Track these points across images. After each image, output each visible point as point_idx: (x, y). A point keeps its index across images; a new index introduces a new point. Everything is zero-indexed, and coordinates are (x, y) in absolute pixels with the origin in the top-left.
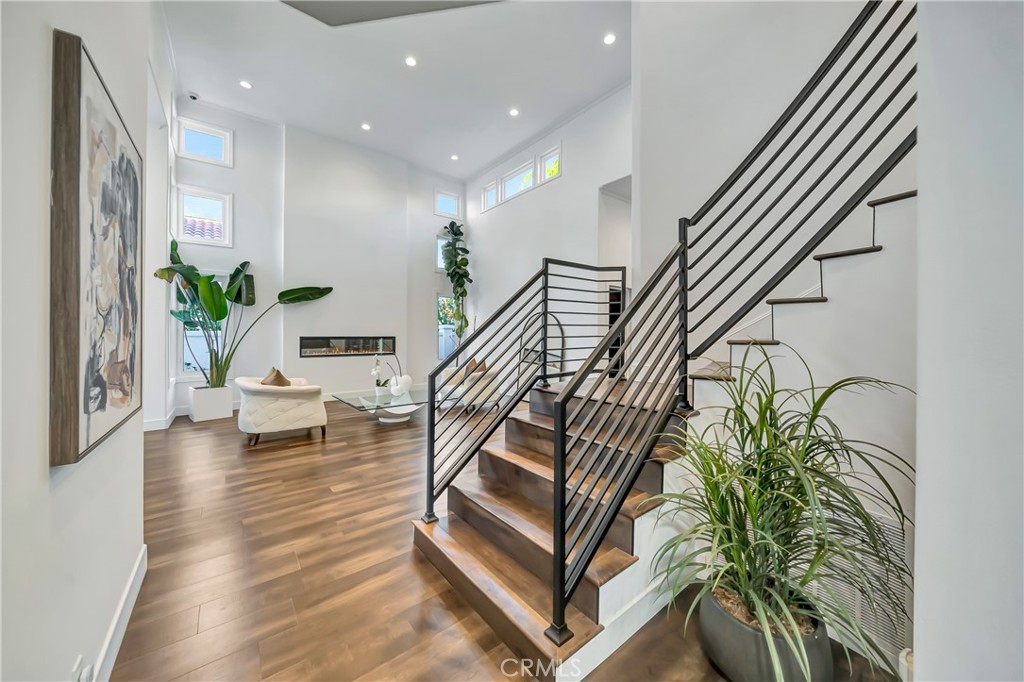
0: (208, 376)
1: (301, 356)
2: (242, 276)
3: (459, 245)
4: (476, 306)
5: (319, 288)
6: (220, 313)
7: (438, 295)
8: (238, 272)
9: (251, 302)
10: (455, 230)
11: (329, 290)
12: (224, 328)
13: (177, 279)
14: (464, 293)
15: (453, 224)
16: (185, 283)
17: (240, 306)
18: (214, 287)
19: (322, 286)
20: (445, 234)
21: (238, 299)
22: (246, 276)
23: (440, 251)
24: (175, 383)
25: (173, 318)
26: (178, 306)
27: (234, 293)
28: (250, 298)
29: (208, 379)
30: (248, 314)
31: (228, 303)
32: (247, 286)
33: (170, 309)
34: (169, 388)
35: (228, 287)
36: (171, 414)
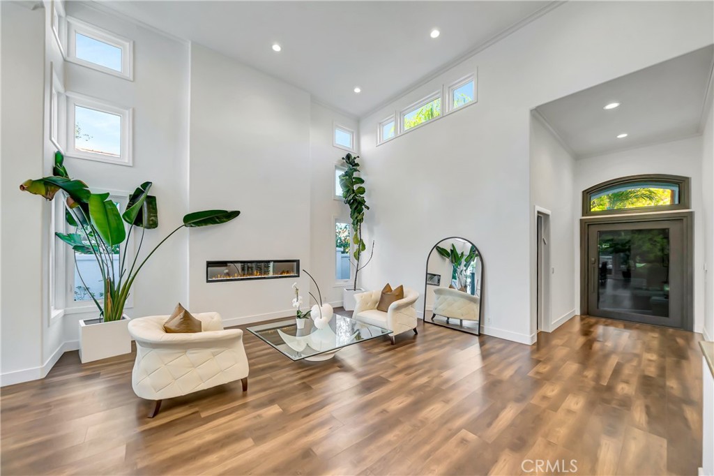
0: (102, 306)
1: (208, 281)
2: (143, 197)
3: (355, 175)
4: (371, 231)
5: (226, 212)
6: (117, 237)
7: (337, 220)
8: (138, 192)
9: (153, 225)
10: (351, 162)
11: (236, 214)
13: (61, 198)
14: (361, 220)
15: (348, 157)
16: (72, 201)
17: (140, 229)
18: (109, 207)
19: (230, 209)
20: (343, 165)
21: (138, 221)
22: (148, 197)
23: (338, 181)
24: (63, 315)
25: (61, 242)
26: (67, 229)
27: (134, 214)
28: (152, 220)
29: (101, 309)
30: (150, 238)
31: (127, 226)
32: (148, 208)
33: (59, 232)
34: (49, 326)
35: (127, 209)
36: (55, 353)
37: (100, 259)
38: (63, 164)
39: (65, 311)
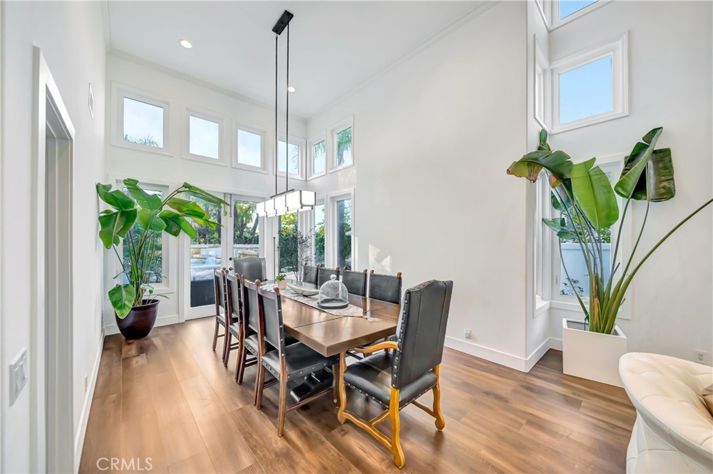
0: (587, 307)
2: (647, 153)
6: (607, 217)
8: (640, 149)
9: (667, 194)
12: (614, 237)
13: (544, 176)
16: (554, 179)
17: (642, 204)
18: (595, 178)
21: (639, 192)
22: (654, 152)
24: (548, 307)
25: (547, 228)
26: (553, 214)
27: (632, 184)
28: (664, 187)
29: (586, 312)
30: (659, 216)
31: (620, 201)
32: (656, 170)
33: (545, 218)
34: (533, 318)
35: (621, 177)
36: (538, 348)
37: (585, 248)
38: (548, 142)
39: (551, 304)
